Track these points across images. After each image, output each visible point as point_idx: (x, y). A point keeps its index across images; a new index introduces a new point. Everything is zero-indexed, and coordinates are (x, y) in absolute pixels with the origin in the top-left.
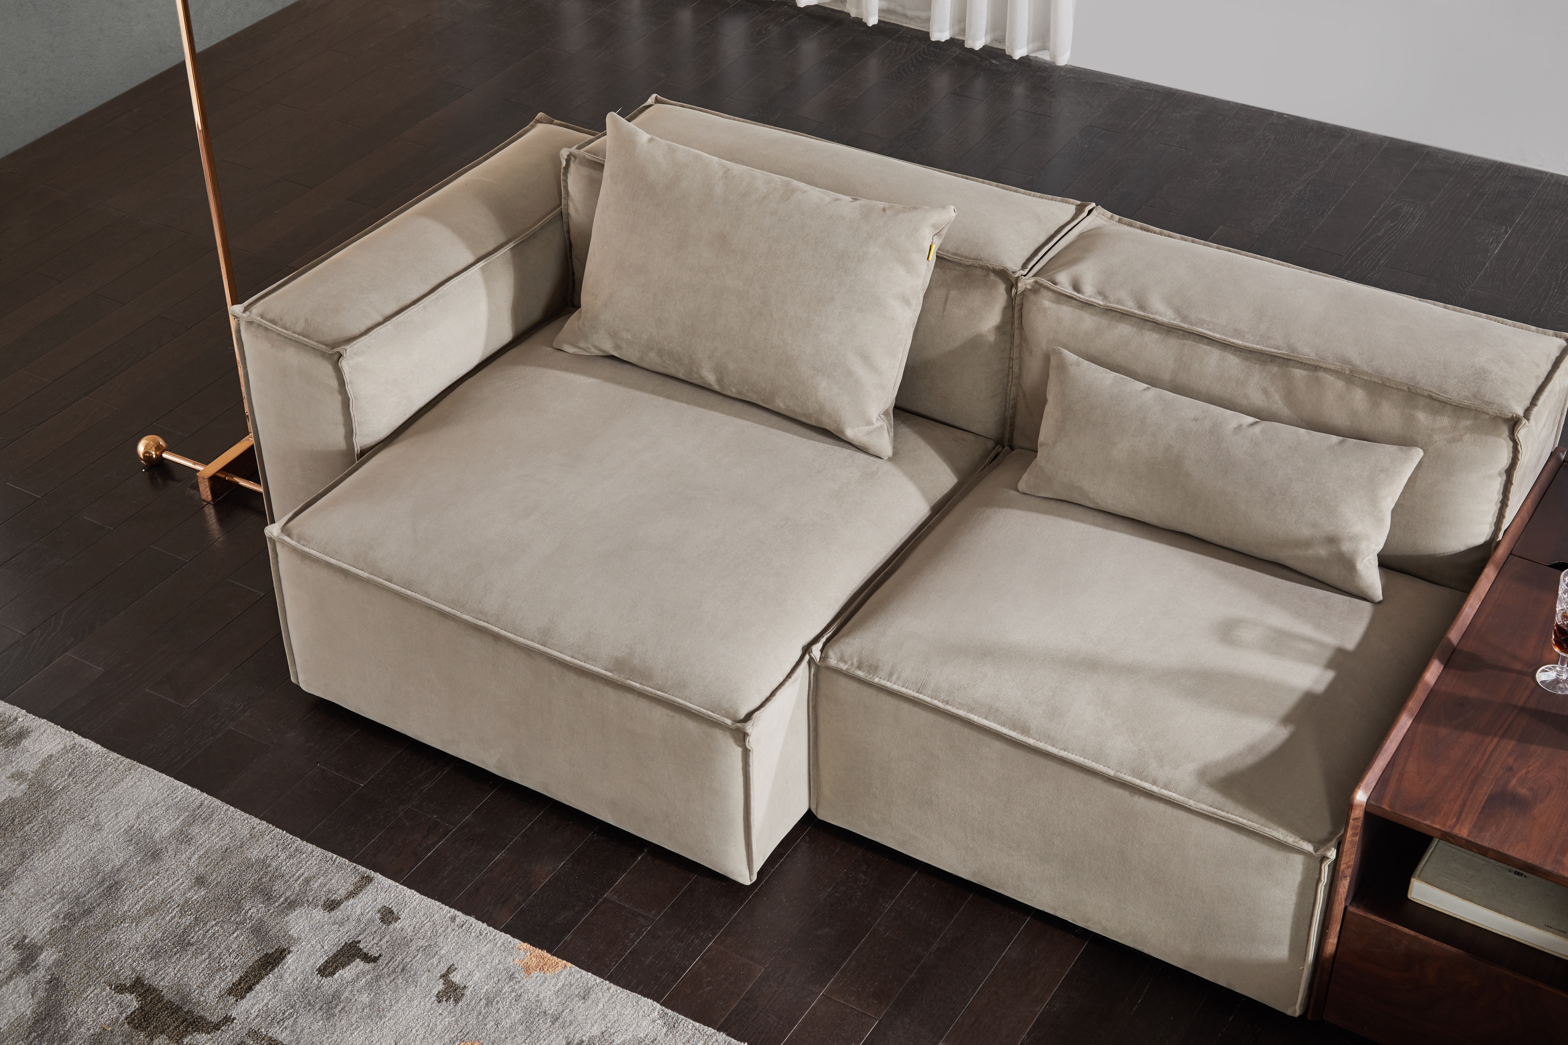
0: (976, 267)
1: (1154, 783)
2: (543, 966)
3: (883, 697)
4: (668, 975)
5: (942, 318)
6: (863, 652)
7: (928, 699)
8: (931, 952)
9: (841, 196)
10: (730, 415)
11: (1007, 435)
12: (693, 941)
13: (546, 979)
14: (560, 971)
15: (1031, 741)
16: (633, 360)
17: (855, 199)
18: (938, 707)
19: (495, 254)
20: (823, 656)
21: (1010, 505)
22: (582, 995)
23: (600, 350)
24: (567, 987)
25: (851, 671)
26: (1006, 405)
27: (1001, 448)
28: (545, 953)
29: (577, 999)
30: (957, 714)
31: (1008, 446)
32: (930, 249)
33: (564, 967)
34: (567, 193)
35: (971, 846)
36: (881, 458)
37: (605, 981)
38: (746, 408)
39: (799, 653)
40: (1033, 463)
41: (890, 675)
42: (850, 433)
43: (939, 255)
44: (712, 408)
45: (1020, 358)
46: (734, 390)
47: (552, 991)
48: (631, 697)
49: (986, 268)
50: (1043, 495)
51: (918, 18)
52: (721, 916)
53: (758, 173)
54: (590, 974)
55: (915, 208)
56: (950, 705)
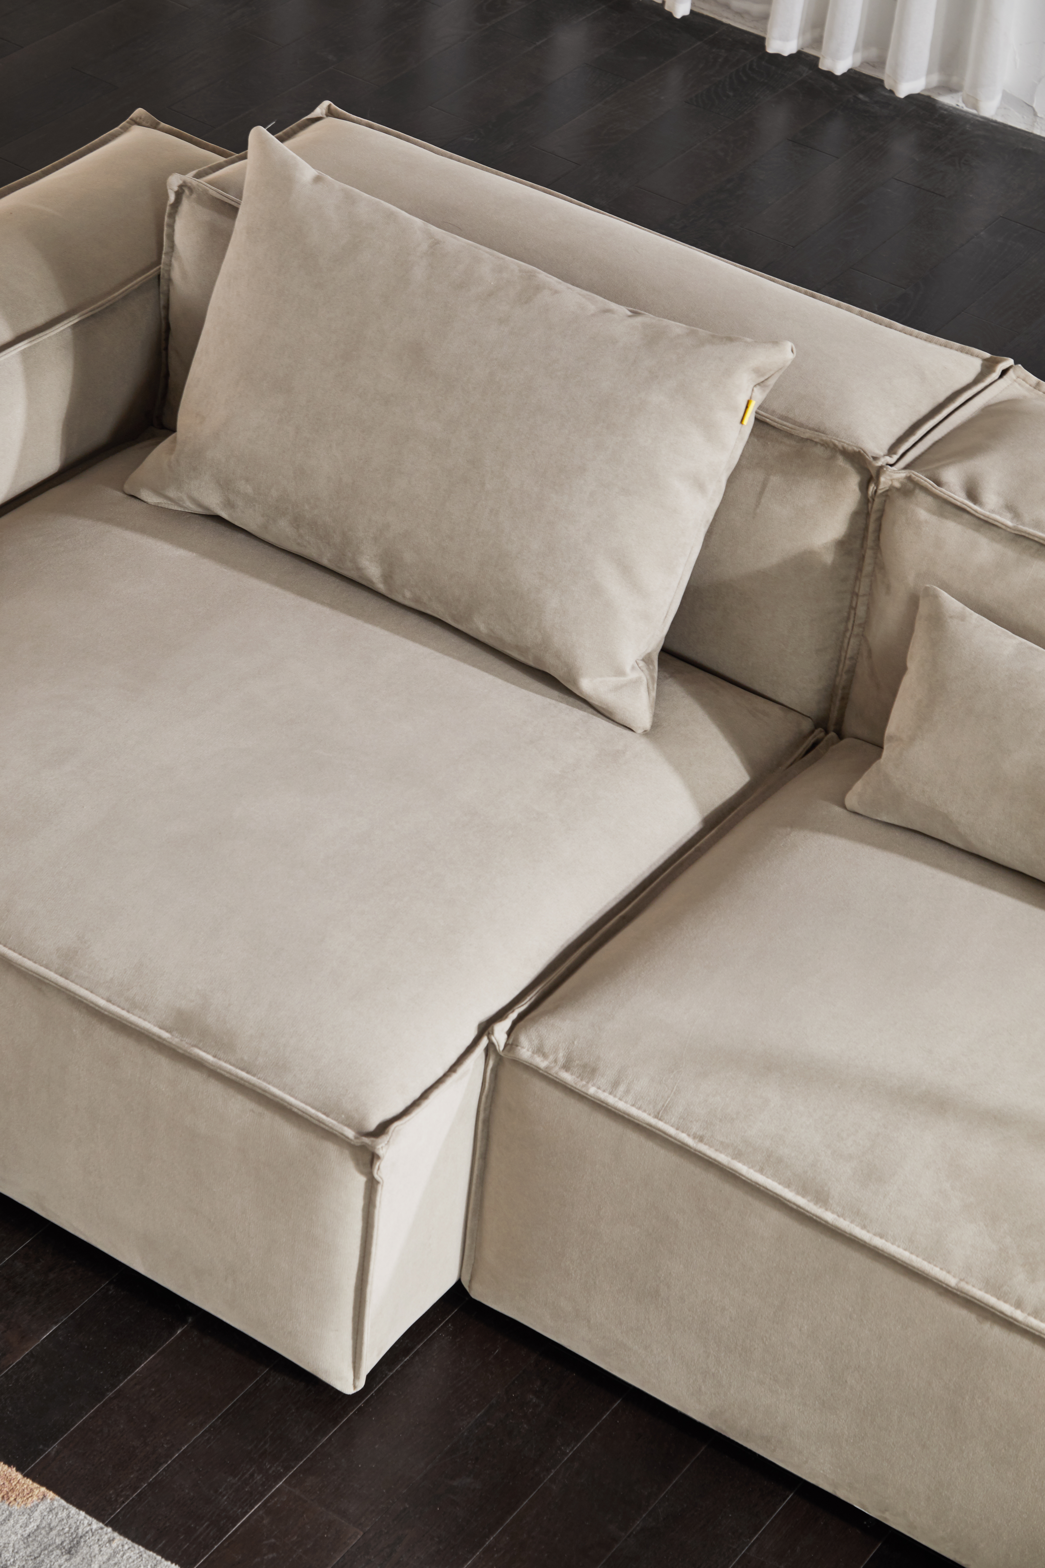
0: (816, 443)
1: (1019, 1305)
2: (7, 1493)
3: (600, 1118)
4: (208, 1527)
5: (754, 518)
6: (576, 1043)
7: (672, 1131)
8: (632, 1533)
9: (613, 306)
10: (398, 634)
11: (834, 714)
12: (252, 1475)
13: (11, 1514)
14: (35, 1503)
15: (829, 1217)
16: (252, 527)
17: (635, 314)
18: (687, 1145)
19: (47, 332)
20: (510, 1041)
21: (830, 829)
22: (66, 1547)
23: (200, 505)
24: (43, 1532)
25: (553, 1072)
26: (838, 666)
27: (822, 734)
28: (13, 1472)
29: (59, 1552)
30: (715, 1160)
31: (835, 731)
32: (747, 407)
33: (41, 1497)
34: (172, 246)
35: (713, 1370)
36: (632, 730)
37: (105, 1528)
38: (424, 624)
39: (472, 1033)
40: (874, 767)
41: (615, 1085)
42: (587, 685)
43: (759, 417)
44: (370, 619)
45: (870, 595)
46: (408, 594)
47: (19, 1536)
48: (195, 1077)
49: (832, 446)
50: (885, 818)
51: (748, 13)
52: (301, 1441)
53: (484, 252)
54: (83, 1513)
55: (730, 339)
56: (705, 1144)
